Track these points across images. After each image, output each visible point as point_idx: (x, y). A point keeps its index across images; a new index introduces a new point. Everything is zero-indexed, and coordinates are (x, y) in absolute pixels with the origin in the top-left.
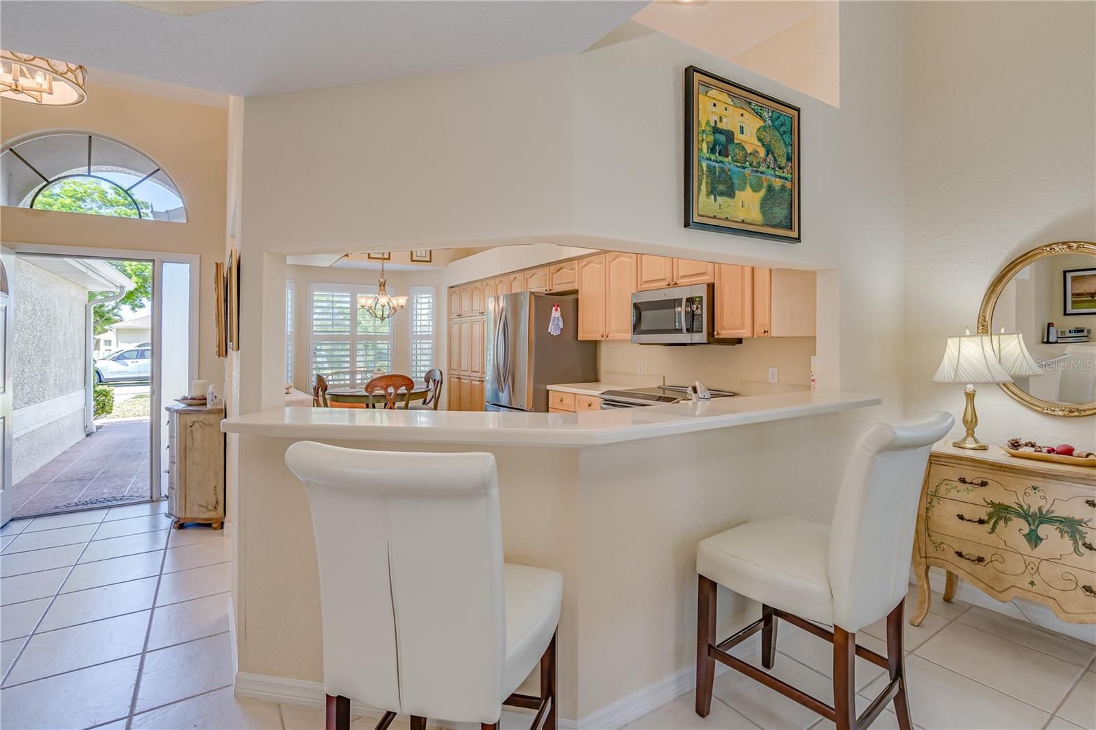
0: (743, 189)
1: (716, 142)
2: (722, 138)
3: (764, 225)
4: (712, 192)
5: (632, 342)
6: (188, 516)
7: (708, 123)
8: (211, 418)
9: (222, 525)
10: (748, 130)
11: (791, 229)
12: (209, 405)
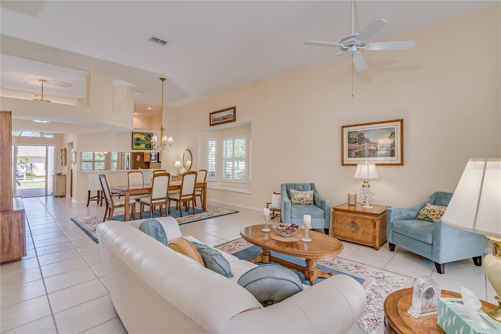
0: (142, 144)
1: (137, 140)
3: (145, 148)
4: (137, 145)
6: (58, 195)
7: (135, 138)
8: (63, 177)
9: (65, 197)
10: (143, 137)
11: (151, 148)
12: (62, 175)
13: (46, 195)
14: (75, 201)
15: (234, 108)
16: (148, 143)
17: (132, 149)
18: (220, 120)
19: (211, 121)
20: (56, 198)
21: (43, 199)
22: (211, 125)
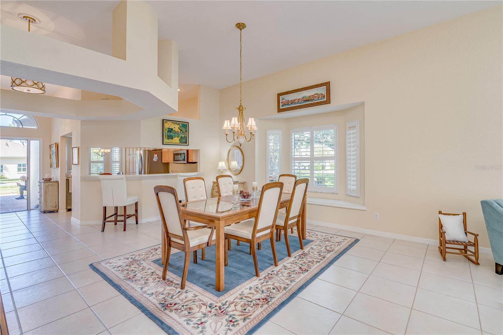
0: (175, 137)
1: (169, 131)
2: (170, 130)
3: (180, 143)
4: (168, 139)
5: (173, 163)
6: (47, 209)
7: (167, 128)
8: (54, 184)
9: (58, 212)
10: (176, 128)
11: (186, 143)
12: (52, 181)
13: (29, 209)
14: (79, 221)
15: (327, 85)
16: (183, 136)
17: (163, 144)
18: (298, 103)
19: (281, 105)
20: (44, 214)
21: (23, 215)
22: (280, 110)
